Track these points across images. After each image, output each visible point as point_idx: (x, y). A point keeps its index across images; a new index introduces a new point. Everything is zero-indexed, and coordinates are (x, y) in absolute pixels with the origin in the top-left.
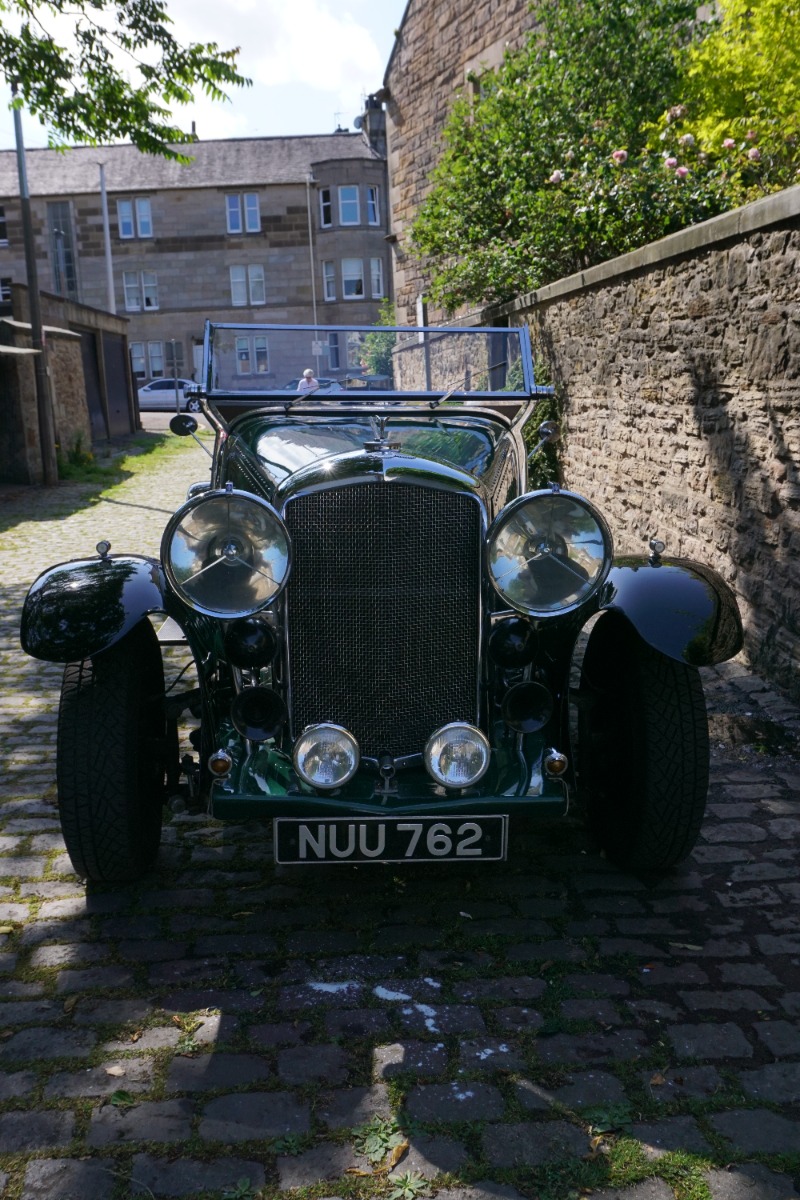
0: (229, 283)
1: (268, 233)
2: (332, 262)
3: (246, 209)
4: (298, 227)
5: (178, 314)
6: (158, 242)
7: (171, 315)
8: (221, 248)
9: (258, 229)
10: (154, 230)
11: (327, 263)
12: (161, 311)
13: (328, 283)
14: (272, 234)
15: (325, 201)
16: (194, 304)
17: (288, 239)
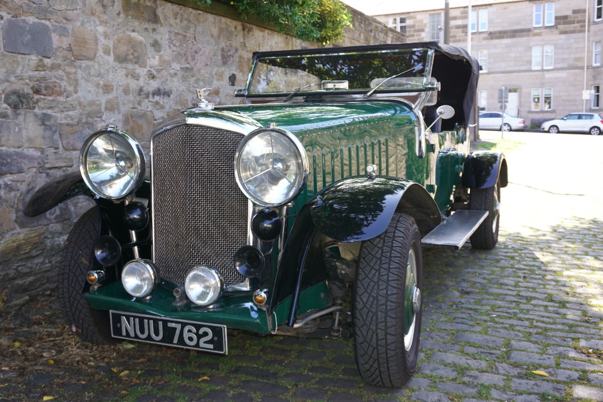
0: (531, 56)
1: (559, 26)
2: (600, 42)
3: (546, 12)
4: (578, 22)
5: (498, 75)
6: (490, 33)
7: (494, 75)
8: (528, 35)
9: (553, 24)
10: (489, 27)
11: (596, 43)
12: (488, 73)
13: (596, 55)
14: (561, 27)
15: (598, 5)
16: (509, 69)
17: (572, 29)
